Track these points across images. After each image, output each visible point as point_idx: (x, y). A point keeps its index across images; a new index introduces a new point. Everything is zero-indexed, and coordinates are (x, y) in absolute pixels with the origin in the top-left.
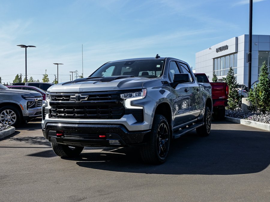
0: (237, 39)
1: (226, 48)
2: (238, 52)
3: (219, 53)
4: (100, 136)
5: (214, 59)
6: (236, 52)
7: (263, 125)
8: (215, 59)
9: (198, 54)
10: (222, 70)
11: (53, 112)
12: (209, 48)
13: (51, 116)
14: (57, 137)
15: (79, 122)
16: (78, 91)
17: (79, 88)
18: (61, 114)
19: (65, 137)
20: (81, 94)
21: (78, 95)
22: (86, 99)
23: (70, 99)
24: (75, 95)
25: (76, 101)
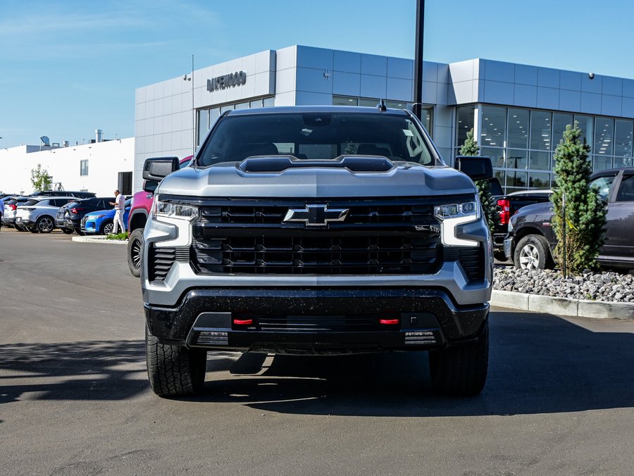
0: (274, 56)
1: (239, 79)
2: (276, 96)
3: (215, 92)
4: (384, 321)
5: (198, 110)
6: (271, 95)
7: (506, 296)
8: (202, 112)
9: (143, 93)
11: (205, 256)
12: (184, 76)
13: (197, 268)
14: (230, 330)
15: (318, 282)
16: (314, 195)
17: (317, 187)
18: (241, 262)
19: (262, 328)
20: (326, 203)
21: (315, 206)
22: (342, 219)
23: (286, 219)
24: (308, 206)
25: (309, 224)
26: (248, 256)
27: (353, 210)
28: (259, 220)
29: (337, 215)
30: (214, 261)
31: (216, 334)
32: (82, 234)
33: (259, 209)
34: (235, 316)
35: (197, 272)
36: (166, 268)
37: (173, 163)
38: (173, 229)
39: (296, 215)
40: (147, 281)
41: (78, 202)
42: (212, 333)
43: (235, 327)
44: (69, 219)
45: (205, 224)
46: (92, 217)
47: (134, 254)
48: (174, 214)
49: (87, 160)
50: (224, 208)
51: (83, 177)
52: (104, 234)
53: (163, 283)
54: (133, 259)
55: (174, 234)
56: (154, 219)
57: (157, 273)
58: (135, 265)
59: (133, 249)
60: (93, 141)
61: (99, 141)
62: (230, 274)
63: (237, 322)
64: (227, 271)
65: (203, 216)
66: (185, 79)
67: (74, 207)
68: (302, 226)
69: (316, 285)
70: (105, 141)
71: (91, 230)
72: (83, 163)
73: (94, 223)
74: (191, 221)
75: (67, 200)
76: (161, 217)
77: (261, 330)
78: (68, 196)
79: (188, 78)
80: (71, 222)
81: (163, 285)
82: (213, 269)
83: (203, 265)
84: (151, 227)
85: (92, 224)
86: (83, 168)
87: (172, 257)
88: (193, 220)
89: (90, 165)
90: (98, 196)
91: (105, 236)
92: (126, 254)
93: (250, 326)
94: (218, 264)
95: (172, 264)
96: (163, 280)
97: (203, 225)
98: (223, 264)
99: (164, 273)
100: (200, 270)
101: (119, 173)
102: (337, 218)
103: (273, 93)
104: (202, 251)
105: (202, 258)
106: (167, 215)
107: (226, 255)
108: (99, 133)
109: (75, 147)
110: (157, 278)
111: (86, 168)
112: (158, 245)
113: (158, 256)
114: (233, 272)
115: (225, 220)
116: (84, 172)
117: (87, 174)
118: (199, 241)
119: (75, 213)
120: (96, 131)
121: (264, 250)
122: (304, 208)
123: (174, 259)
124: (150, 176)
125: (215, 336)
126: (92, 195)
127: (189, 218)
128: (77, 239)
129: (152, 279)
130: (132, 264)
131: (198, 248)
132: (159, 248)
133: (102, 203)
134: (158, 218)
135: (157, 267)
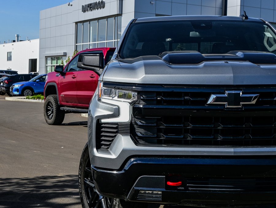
2: (123, 15)
5: (77, 23)
6: (120, 14)
8: (79, 24)
9: (44, 13)
10: (91, 43)
11: (142, 131)
12: (68, 3)
13: (136, 140)
14: (164, 190)
15: (234, 152)
16: (231, 83)
17: (234, 76)
18: (172, 136)
19: (189, 188)
20: (241, 90)
21: (233, 92)
22: (254, 102)
23: (209, 103)
24: (227, 92)
25: (227, 106)
26: (178, 131)
27: (262, 95)
28: (186, 102)
29: (249, 99)
30: (150, 134)
31: (151, 192)
32: (11, 96)
33: (186, 94)
34: (167, 179)
35: (136, 143)
36: (111, 139)
37: (100, 56)
38: (115, 109)
39: (217, 99)
40: (95, 150)
41: (8, 77)
42: (147, 192)
43: (168, 187)
44: (3, 87)
45: (143, 105)
46: (17, 86)
47: (47, 110)
48: (116, 97)
49: (11, 52)
50: (159, 94)
51: (9, 62)
52: (24, 96)
53: (108, 151)
54: (47, 114)
55: (117, 113)
56: (99, 100)
57: (103, 142)
58: (48, 117)
59: (47, 107)
60: (14, 41)
61: (17, 41)
62: (163, 145)
63: (170, 183)
64: (160, 143)
65: (142, 100)
66: (69, 5)
67: (6, 79)
68: (222, 108)
69: (233, 155)
70: (21, 41)
71: (16, 93)
72: (9, 54)
73: (18, 89)
74: (130, 103)
75: (1, 75)
76: (106, 99)
77: (189, 190)
78: (2, 73)
79: (70, 4)
80: (4, 89)
81: (108, 152)
82: (149, 141)
83: (140, 138)
84: (97, 106)
85: (17, 90)
86: (9, 56)
87: (115, 130)
88: (132, 102)
89: (13, 55)
90: (19, 73)
91: (25, 97)
92: (43, 110)
93: (179, 187)
94: (153, 137)
95: (115, 136)
96: (108, 148)
97: (141, 106)
98: (157, 137)
99: (108, 143)
100: (138, 141)
101: (29, 59)
102: (250, 101)
103: (121, 13)
104: (140, 127)
105: (140, 132)
106: (111, 98)
107: (159, 130)
108: (18, 36)
109: (4, 45)
110: (103, 147)
111: (11, 57)
112: (103, 121)
113: (103, 129)
114: (164, 144)
115: (159, 102)
116: (9, 59)
117: (11, 60)
118: (137, 119)
119: (6, 83)
120: (16, 36)
121: (191, 126)
122: (224, 94)
123: (117, 132)
124: (82, 65)
125: (149, 193)
126: (16, 72)
127: (130, 101)
128: (8, 99)
129: (98, 147)
130: (47, 117)
131: (137, 124)
132: (105, 123)
133: (22, 77)
134: (103, 100)
135: (103, 138)
